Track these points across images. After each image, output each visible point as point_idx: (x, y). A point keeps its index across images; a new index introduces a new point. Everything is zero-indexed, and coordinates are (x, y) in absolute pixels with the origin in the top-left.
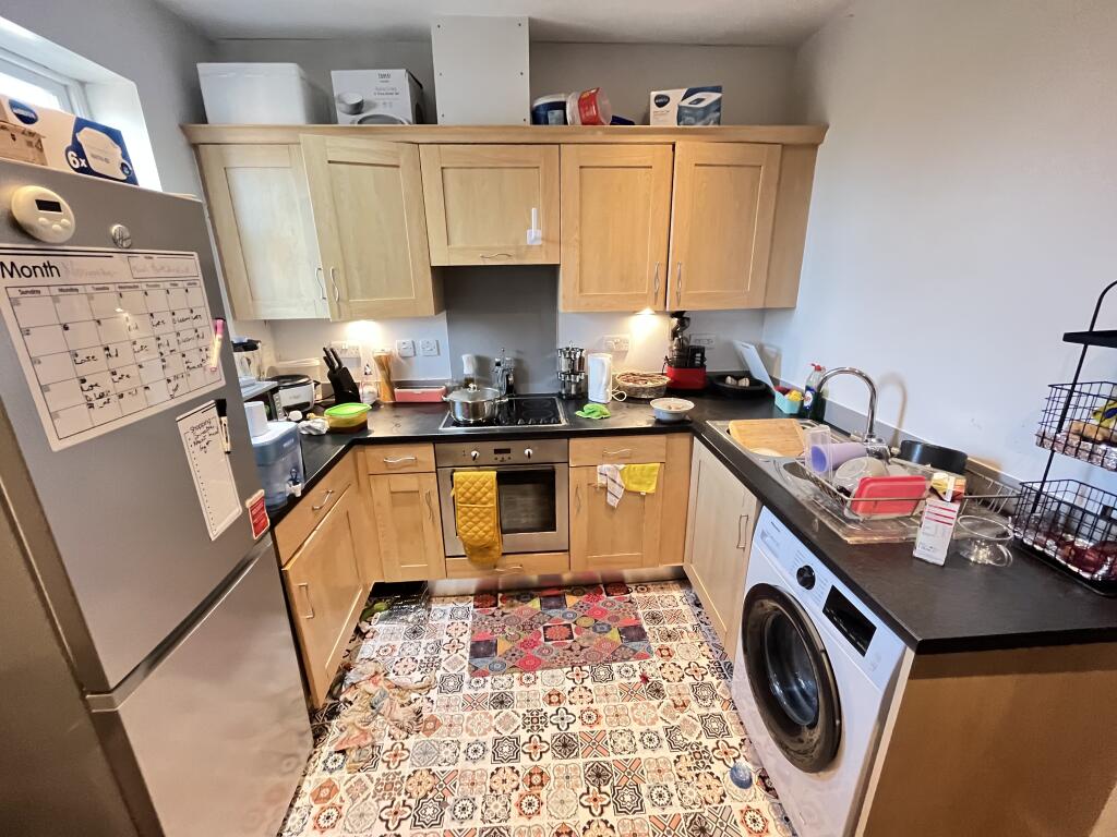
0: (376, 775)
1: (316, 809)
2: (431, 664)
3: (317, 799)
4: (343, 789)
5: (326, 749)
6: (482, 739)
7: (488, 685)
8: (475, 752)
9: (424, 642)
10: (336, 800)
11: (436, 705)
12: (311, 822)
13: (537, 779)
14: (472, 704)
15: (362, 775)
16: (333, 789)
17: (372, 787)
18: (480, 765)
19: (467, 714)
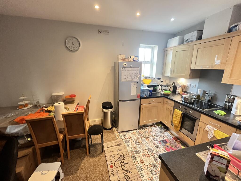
0: (138, 136)
1: (132, 133)
2: (157, 136)
3: (133, 133)
4: (135, 134)
5: (138, 130)
6: (150, 146)
7: (159, 145)
8: (147, 146)
9: (160, 133)
10: (134, 134)
11: (151, 139)
12: (131, 133)
13: (148, 156)
14: (154, 143)
15: (138, 135)
16: (135, 133)
17: (137, 137)
18: (146, 147)
19: (152, 143)
